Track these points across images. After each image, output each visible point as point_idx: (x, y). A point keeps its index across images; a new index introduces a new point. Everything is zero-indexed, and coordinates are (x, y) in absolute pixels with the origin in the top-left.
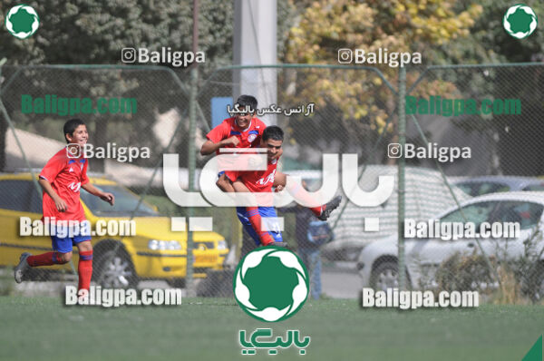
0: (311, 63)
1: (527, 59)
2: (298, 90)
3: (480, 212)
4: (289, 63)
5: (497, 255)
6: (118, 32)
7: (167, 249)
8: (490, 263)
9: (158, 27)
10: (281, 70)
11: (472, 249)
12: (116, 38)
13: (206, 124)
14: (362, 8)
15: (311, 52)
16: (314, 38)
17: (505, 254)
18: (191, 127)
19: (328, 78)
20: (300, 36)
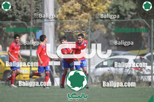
0: (64, 21)
1: (124, 19)
2: (60, 28)
3: (111, 61)
4: (58, 20)
5: (116, 73)
6: (10, 13)
7: (24, 72)
8: (114, 75)
9: (21, 11)
10: (56, 22)
11: (109, 71)
12: (9, 14)
13: (35, 37)
14: (77, 4)
15: (64, 17)
16: (64, 13)
17: (118, 73)
18: (30, 38)
19: (68, 25)
20: (61, 13)
